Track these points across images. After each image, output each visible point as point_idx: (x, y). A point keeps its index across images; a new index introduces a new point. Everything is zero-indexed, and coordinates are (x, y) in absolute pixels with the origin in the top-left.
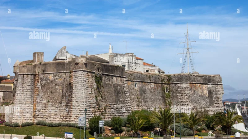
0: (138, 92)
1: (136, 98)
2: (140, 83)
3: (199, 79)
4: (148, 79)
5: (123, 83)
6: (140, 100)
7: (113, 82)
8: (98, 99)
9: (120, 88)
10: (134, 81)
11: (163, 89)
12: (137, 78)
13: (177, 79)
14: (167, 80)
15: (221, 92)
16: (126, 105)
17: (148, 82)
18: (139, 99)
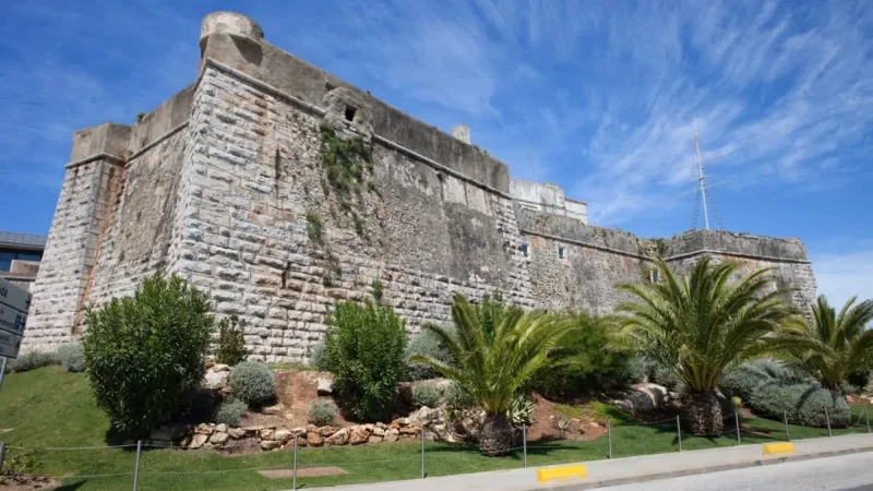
0: (568, 273)
1: (564, 289)
2: (576, 248)
3: (746, 244)
4: (601, 240)
5: (500, 213)
6: (578, 297)
7: (446, 194)
8: (331, 232)
9: (480, 225)
10: (554, 239)
11: (645, 272)
12: (563, 231)
13: (683, 244)
14: (655, 249)
15: (809, 282)
16: (512, 292)
17: (599, 249)
18: (574, 292)
